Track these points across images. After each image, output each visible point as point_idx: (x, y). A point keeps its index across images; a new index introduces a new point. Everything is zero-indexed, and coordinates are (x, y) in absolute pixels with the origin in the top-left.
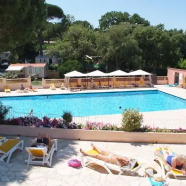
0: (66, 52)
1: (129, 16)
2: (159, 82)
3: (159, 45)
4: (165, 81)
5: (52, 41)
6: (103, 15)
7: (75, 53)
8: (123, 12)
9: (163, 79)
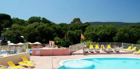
0: (11, 35)
1: (41, 18)
2: (46, 46)
3: (46, 32)
4: (48, 46)
5: (7, 28)
6: (30, 18)
7: (15, 35)
8: (38, 17)
9: (48, 45)
